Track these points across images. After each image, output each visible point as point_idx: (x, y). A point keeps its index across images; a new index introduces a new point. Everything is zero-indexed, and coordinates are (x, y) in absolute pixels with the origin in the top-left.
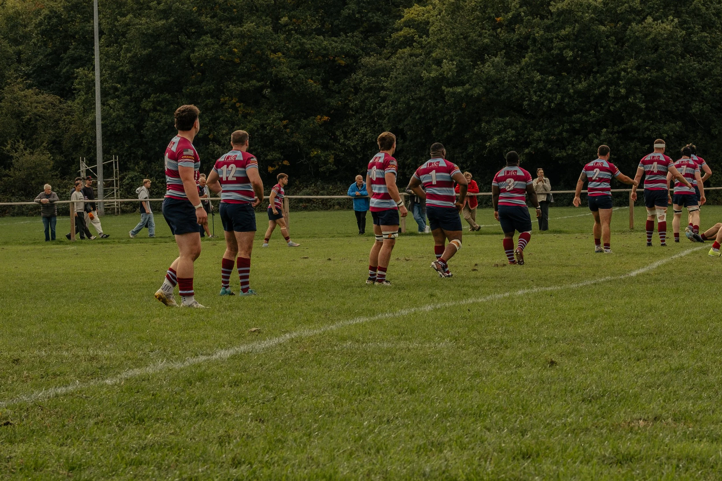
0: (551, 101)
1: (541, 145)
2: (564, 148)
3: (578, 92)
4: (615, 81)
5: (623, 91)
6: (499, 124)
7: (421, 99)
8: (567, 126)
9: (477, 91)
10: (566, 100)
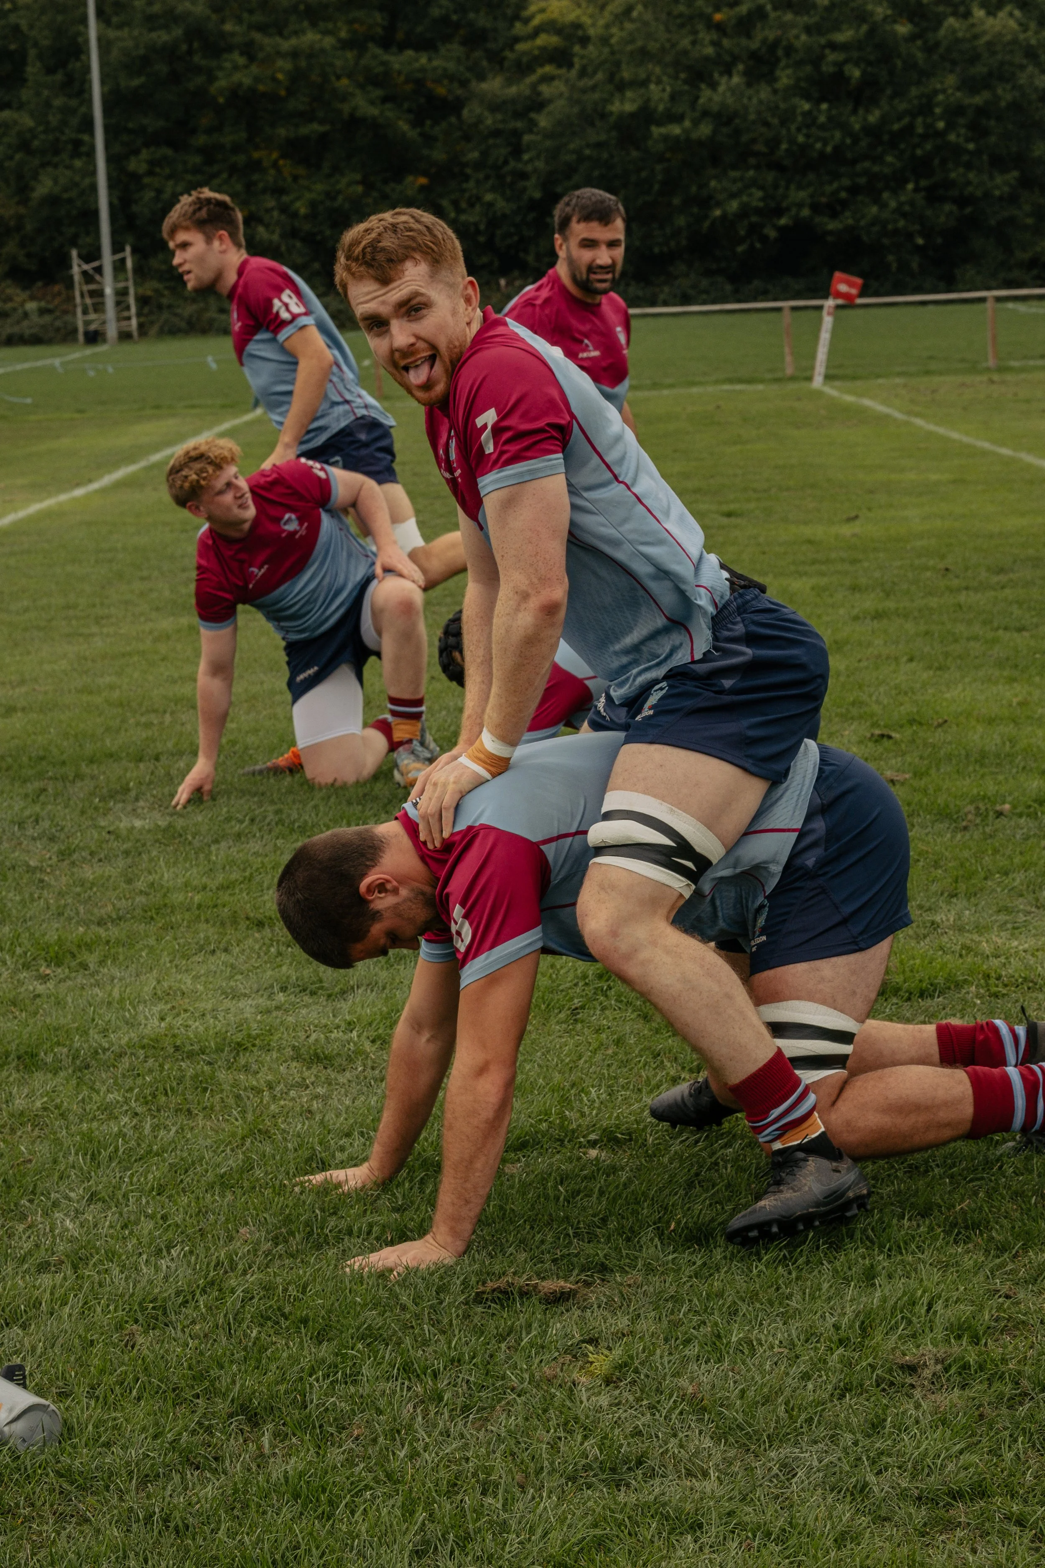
0: (825, 143)
1: (806, 212)
2: (834, 215)
3: (868, 130)
5: (941, 125)
6: (735, 181)
7: (599, 145)
8: (846, 182)
9: (705, 130)
10: (848, 141)
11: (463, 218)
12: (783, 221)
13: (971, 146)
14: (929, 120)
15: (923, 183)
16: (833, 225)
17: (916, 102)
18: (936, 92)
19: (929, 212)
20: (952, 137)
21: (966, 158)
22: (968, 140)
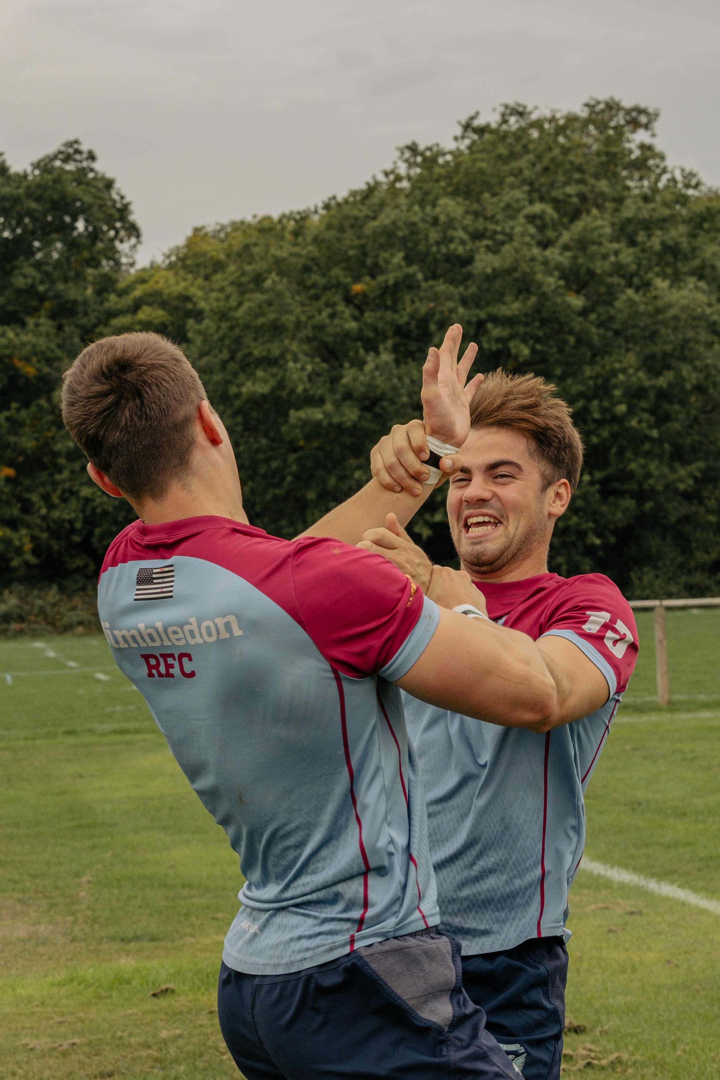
11: (56, 514)
13: (655, 433)
14: (606, 404)
15: (599, 475)
17: (591, 383)
18: (614, 373)
19: (604, 508)
20: (634, 423)
21: (647, 446)
22: (650, 427)
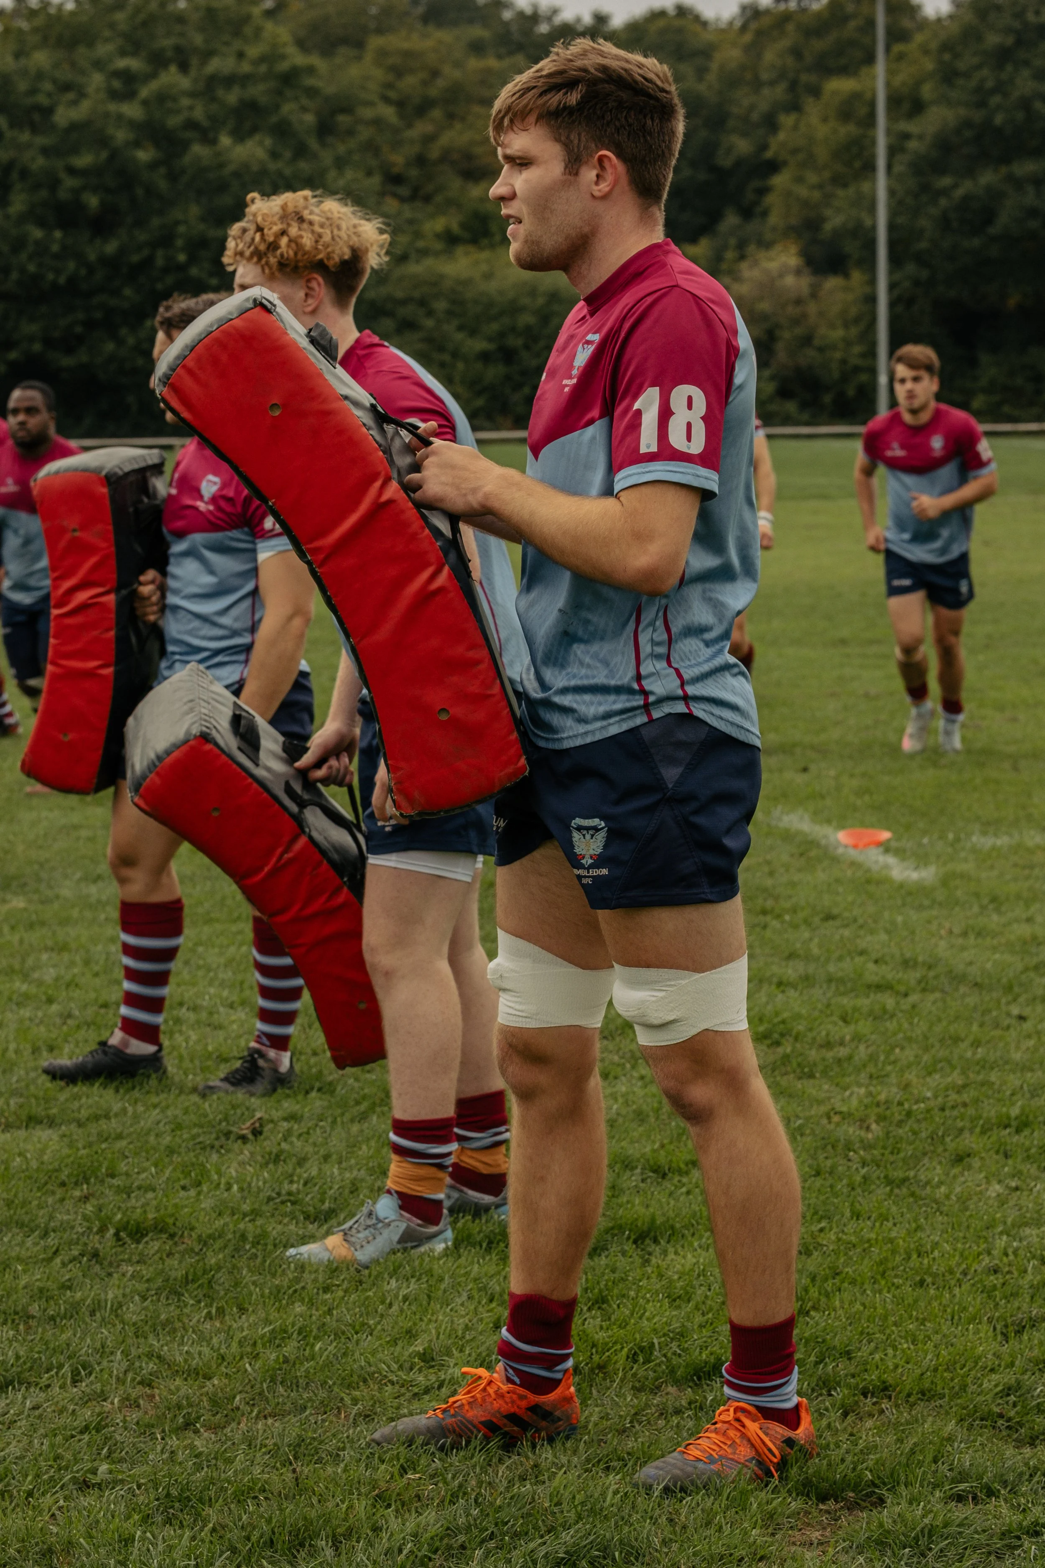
0: (58, 273)
1: (37, 347)
2: (70, 350)
3: (104, 261)
4: (166, 240)
5: (182, 258)
10: (83, 272)
12: (13, 355)
16: (67, 361)
